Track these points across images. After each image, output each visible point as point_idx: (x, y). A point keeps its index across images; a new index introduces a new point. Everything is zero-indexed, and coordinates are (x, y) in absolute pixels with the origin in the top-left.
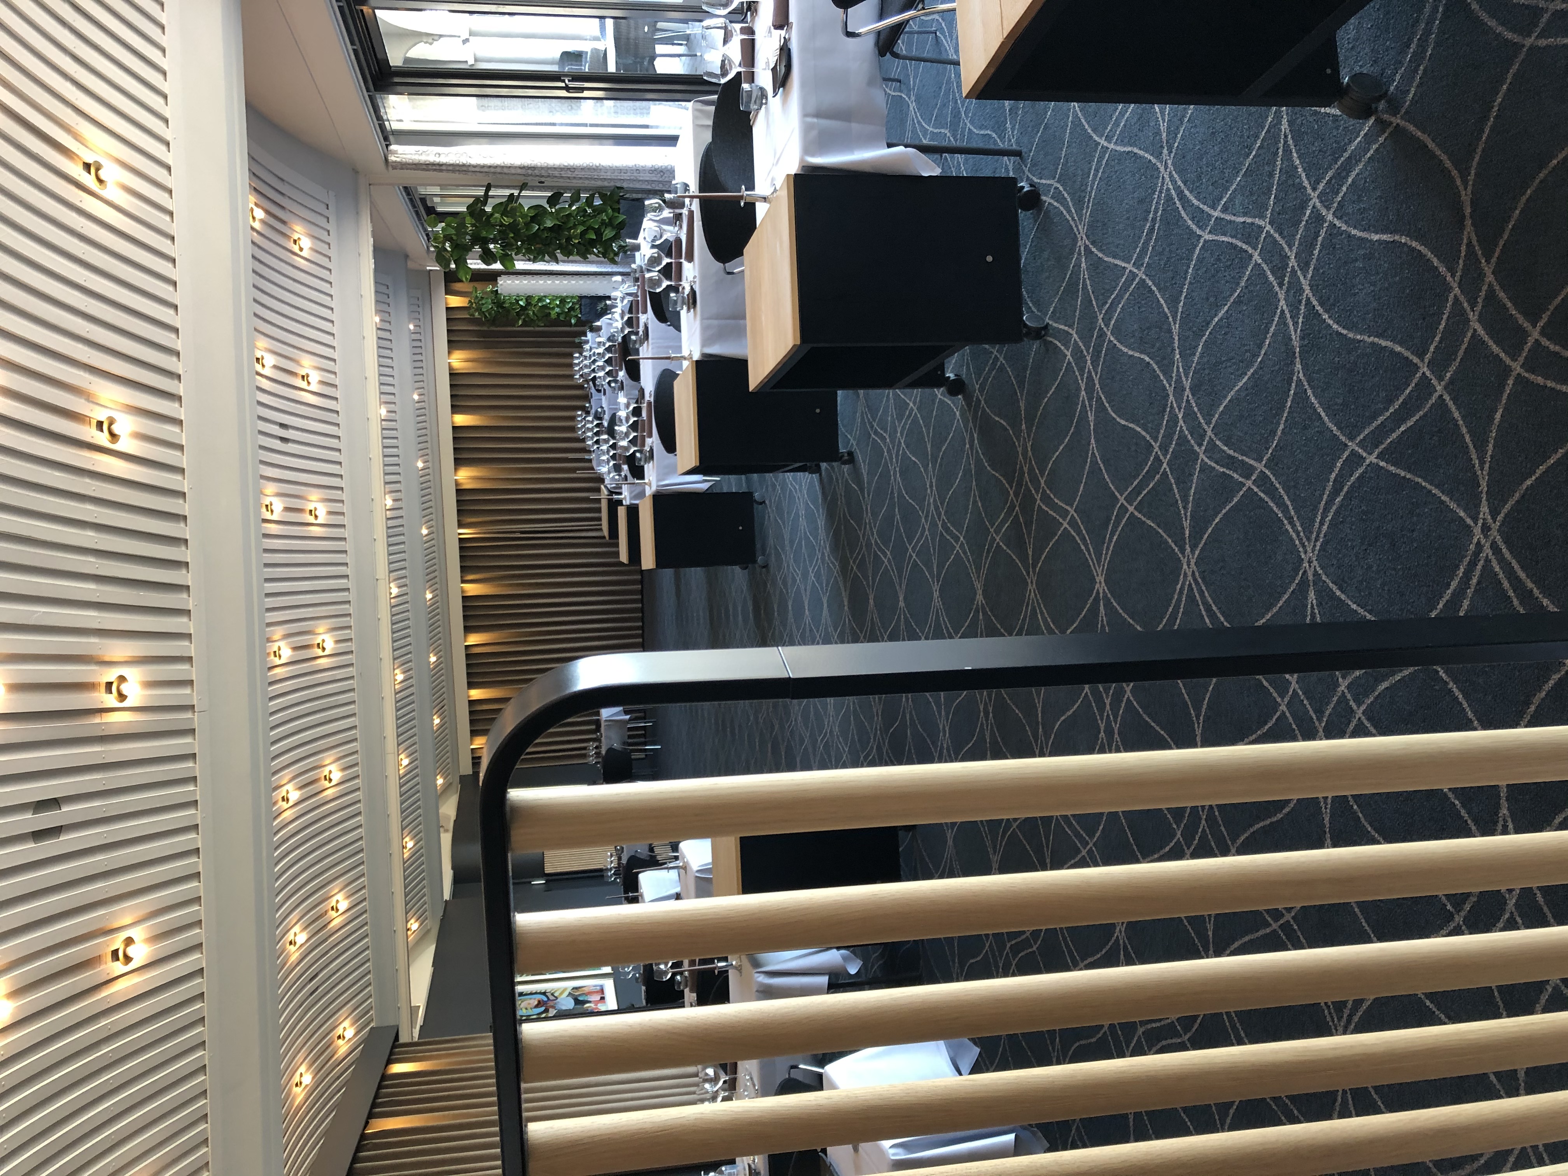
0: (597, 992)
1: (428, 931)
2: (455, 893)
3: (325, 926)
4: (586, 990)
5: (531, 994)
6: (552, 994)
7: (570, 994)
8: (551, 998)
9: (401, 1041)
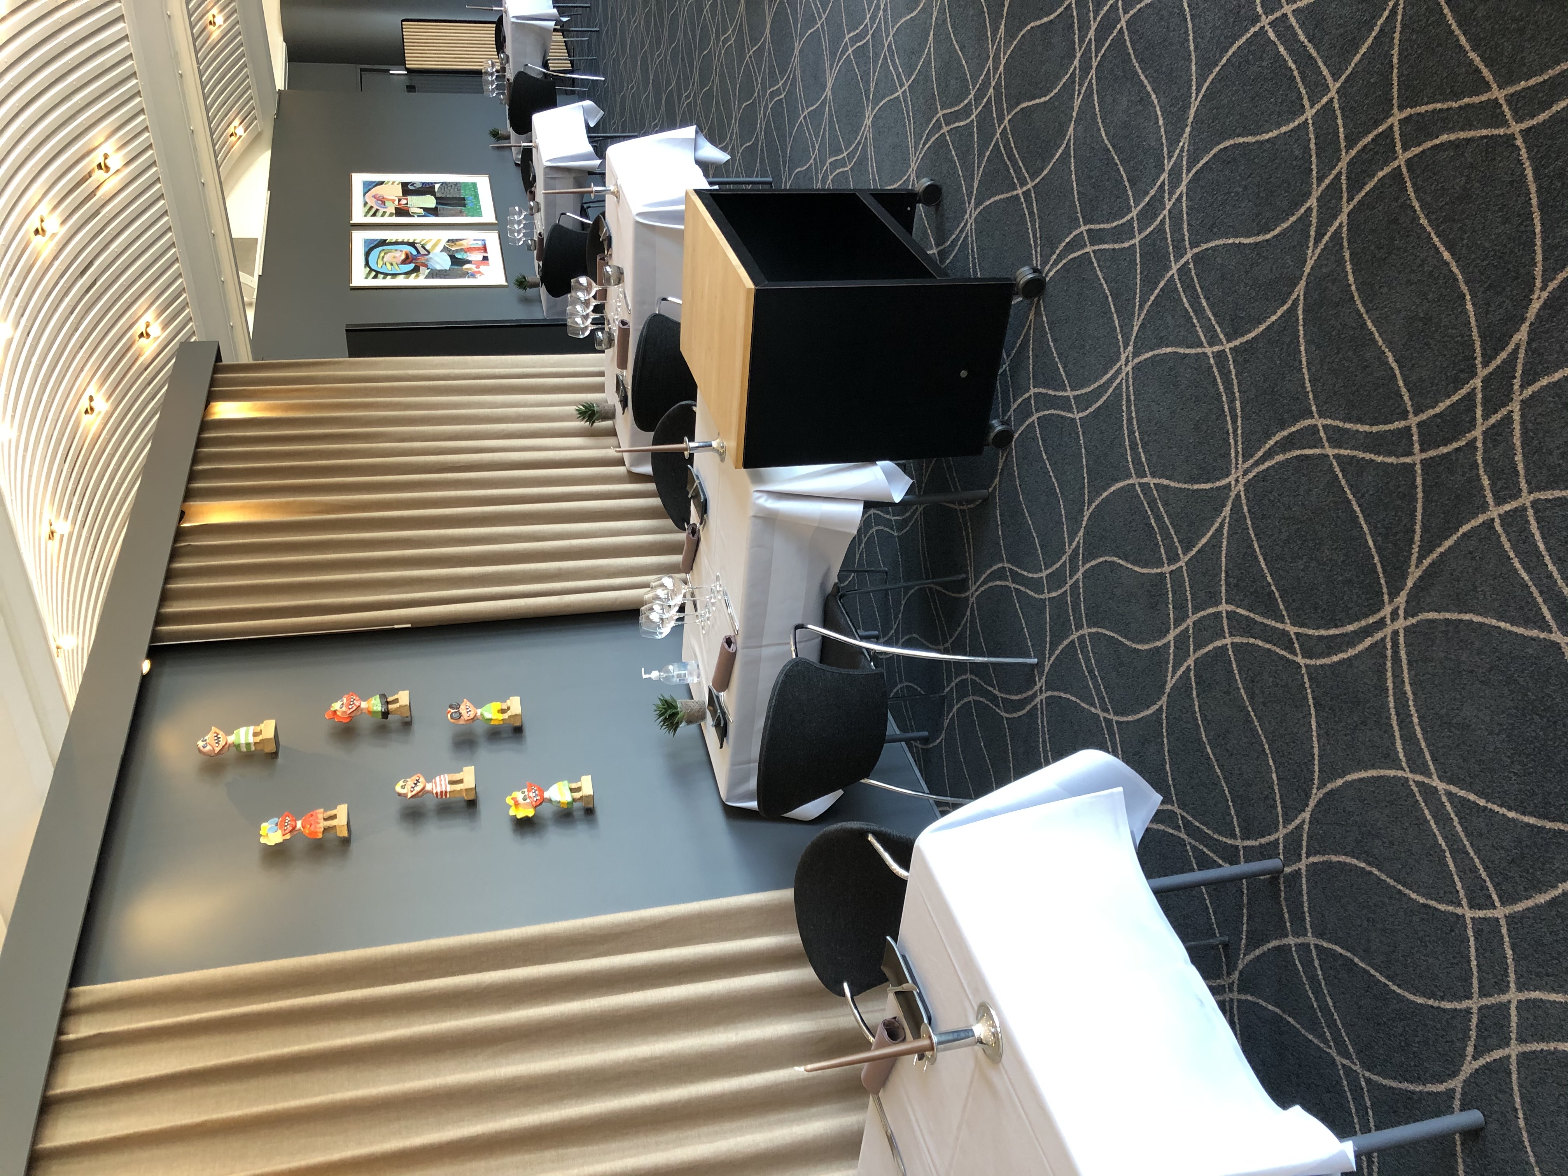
0: (478, 249)
1: (259, 135)
2: (292, 77)
3: (93, 194)
4: (465, 244)
5: (396, 243)
6: (423, 247)
7: (445, 249)
8: (422, 251)
9: (226, 361)
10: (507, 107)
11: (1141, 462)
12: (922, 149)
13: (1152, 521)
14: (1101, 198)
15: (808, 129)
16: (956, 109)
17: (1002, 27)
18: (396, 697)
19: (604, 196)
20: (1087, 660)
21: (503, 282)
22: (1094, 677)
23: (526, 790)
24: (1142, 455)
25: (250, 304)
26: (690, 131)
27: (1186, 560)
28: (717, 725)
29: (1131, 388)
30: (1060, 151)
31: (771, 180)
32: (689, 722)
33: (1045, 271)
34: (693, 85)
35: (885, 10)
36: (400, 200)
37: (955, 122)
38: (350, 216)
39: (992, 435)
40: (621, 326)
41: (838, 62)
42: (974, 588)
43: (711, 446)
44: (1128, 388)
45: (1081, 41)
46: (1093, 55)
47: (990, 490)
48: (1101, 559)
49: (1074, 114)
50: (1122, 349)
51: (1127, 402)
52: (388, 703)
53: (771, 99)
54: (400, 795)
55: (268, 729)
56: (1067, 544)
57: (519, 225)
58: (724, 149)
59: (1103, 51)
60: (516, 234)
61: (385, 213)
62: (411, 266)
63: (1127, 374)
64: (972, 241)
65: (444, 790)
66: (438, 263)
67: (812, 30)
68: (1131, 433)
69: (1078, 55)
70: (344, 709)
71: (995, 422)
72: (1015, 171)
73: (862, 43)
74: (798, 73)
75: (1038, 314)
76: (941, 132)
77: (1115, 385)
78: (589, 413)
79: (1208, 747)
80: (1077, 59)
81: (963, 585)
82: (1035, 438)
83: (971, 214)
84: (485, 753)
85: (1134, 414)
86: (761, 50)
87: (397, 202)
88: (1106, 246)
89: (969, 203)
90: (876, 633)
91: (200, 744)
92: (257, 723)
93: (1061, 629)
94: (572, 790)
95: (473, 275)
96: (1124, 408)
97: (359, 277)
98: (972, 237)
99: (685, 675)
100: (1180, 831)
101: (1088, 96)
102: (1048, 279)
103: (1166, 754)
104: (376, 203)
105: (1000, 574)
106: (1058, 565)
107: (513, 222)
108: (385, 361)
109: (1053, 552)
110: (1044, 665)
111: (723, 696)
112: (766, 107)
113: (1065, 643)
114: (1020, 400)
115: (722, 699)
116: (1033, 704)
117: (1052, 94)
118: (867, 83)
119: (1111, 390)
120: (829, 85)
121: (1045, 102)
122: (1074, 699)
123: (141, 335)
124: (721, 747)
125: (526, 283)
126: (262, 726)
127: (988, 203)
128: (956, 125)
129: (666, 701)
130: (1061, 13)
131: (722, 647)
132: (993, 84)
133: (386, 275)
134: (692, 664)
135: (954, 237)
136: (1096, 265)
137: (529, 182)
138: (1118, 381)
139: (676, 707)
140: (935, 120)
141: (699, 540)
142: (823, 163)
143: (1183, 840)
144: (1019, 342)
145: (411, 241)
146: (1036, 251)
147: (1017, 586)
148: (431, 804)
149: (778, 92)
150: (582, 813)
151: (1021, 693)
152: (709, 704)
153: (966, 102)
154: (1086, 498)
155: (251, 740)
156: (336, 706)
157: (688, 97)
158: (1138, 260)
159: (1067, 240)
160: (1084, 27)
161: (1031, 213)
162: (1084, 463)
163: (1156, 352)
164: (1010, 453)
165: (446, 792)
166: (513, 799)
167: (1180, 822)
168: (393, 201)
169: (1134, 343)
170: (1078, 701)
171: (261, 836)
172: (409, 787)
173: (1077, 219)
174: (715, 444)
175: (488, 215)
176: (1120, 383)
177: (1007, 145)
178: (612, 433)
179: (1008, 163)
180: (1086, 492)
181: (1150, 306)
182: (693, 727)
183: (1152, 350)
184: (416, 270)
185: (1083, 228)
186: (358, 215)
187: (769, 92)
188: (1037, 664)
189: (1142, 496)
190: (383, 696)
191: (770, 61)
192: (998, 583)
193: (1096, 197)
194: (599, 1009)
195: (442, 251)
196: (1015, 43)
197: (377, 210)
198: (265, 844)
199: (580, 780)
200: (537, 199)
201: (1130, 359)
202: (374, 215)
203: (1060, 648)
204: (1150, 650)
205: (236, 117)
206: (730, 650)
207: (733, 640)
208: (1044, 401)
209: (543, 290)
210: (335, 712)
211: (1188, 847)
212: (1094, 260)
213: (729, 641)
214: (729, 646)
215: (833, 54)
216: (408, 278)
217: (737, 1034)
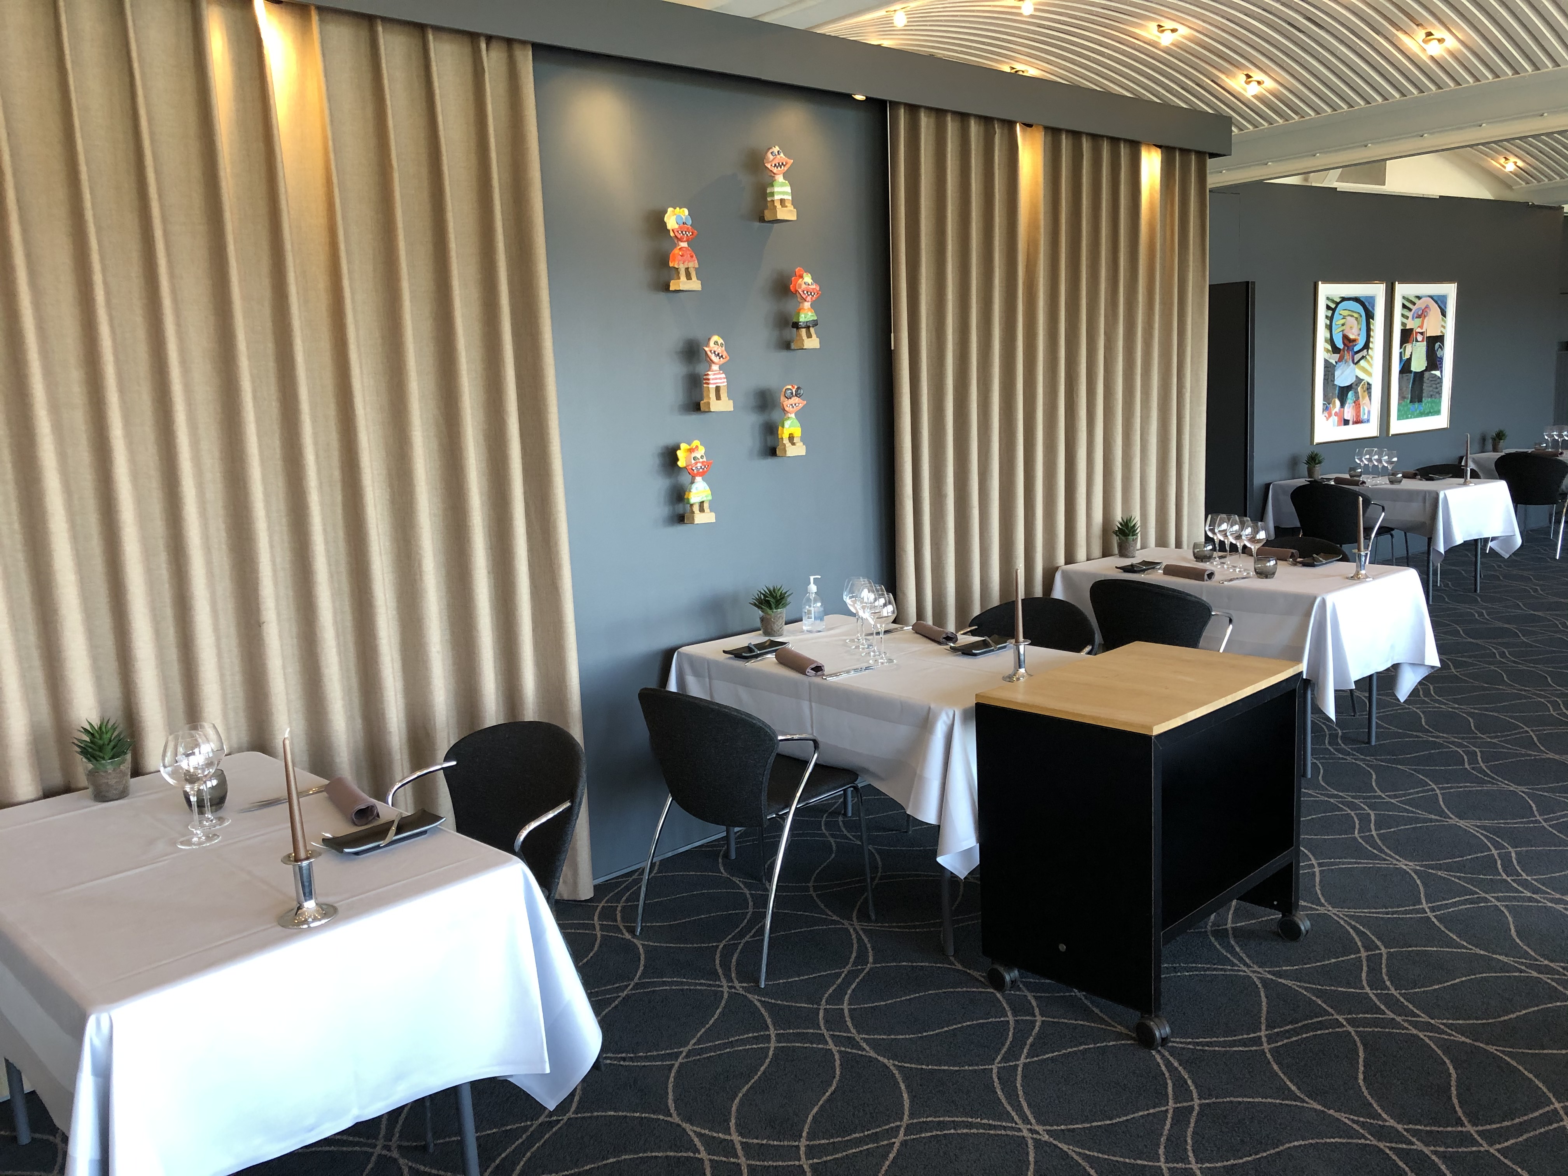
0: (1358, 415)
1: (1510, 187)
4: (1364, 402)
5: (1369, 330)
6: (1363, 357)
7: (1359, 380)
8: (1357, 357)
9: (1210, 162)
10: (1530, 451)
11: (921, 1132)
12: (1349, 924)
13: (857, 1135)
14: (1224, 1129)
15: (1418, 793)
16: (1384, 971)
17: (1463, 1039)
18: (814, 336)
19: (1355, 562)
20: (743, 1042)
21: (1318, 439)
22: (725, 1046)
23: (705, 459)
24: (929, 1134)
25: (1306, 180)
26: (1433, 659)
27: (805, 1166)
28: (749, 649)
29: (1003, 1132)
30: (1293, 1088)
31: (1373, 743)
32: (762, 619)
33: (1163, 1051)
34: (1514, 662)
35: (1530, 899)
36: (1422, 333)
37: (1368, 966)
38: (1402, 281)
39: (1001, 969)
40: (1207, 573)
41: (1486, 837)
42: (858, 927)
43: (1020, 667)
44: (1005, 1128)
45: (1415, 1133)
46: (1393, 1145)
47: (952, 959)
48: (838, 1072)
49: (1331, 1112)
50: (1049, 1128)
51: (990, 1125)
52: (808, 328)
53: (1467, 753)
54: (709, 339)
55: (787, 213)
56: (866, 1036)
57: (1377, 460)
58: (1414, 693)
59: (1394, 1157)
60: (1368, 456)
61: (1407, 318)
62: (1340, 345)
63: (1020, 1130)
64: (1225, 970)
65: (711, 381)
66: (1342, 373)
67: (1534, 809)
68: (956, 1125)
69: (1400, 1127)
70: (804, 286)
71: (1016, 973)
72: (1287, 1031)
73: (1500, 867)
74: (1487, 787)
75: (1119, 1036)
76: (1362, 949)
77: (1013, 1114)
78: (1126, 530)
79: (615, 1160)
80: (1396, 1125)
81: (864, 916)
82: (987, 1015)
83: (1255, 973)
84: (752, 421)
85: (974, 1131)
86: (1531, 745)
87: (1419, 330)
88: (1168, 1126)
89: (1269, 972)
90: (850, 814)
91: (776, 149)
92: (794, 203)
93: (782, 1017)
94: (702, 503)
95: (1326, 409)
96: (985, 1121)
97: (1327, 291)
98: (1232, 970)
99: (811, 618)
100: (546, 1117)
101: (1349, 1132)
102: (1154, 1052)
103: (624, 1114)
104: (1419, 309)
105: (862, 958)
106: (849, 1024)
107: (1380, 454)
108: (1204, 323)
109: (862, 1020)
110: (754, 994)
111: (771, 657)
112: (1460, 745)
113: (769, 1021)
114: (1034, 1003)
115: (769, 656)
116: (722, 977)
117: (1364, 1089)
118: (1448, 868)
119: (1009, 1108)
120: (1462, 823)
121: (1356, 1078)
122: (711, 1022)
123: (1248, 76)
124: (724, 652)
125: (1313, 464)
126: (790, 207)
127: (1262, 994)
128: (1365, 968)
129: (783, 598)
130: (1456, 1112)
131: (813, 662)
132: (1399, 1019)
133: (1331, 319)
134: (821, 625)
135: (1238, 949)
136: (1151, 1111)
137: (1428, 473)
138: (1016, 1118)
139: (777, 607)
140: (1379, 943)
141: (939, 643)
142: (1372, 807)
143: (537, 1119)
144: (1096, 1011)
145: (1371, 345)
146: (1190, 1043)
147: (843, 975)
148: (700, 368)
149: (1473, 759)
150: (681, 512)
151: (737, 964)
152: (772, 641)
153: (1388, 983)
154: (906, 1065)
155: (777, 197)
156: (808, 278)
157: (1502, 655)
158: (1139, 1162)
159: (1189, 1082)
160: (1429, 1138)
161: (1234, 1044)
162: (943, 1068)
163: (1032, 1167)
164: (983, 985)
165: (708, 384)
166: (697, 447)
167: (555, 1118)
168: (1421, 327)
169: (1051, 1143)
170: (707, 1026)
171: (675, 209)
172: (715, 349)
173: (1210, 1096)
174: (1022, 670)
175: (1398, 427)
176: (1013, 1120)
177: (1321, 1025)
178: (1106, 553)
179: (1300, 1024)
180: (913, 1066)
181: (1084, 1168)
182: (758, 624)
183: (1036, 1162)
184: (1335, 350)
185: (1196, 1102)
186: (1402, 290)
187: (1477, 750)
188: (758, 986)
189: (887, 1127)
190: (815, 323)
191: (1517, 755)
192: (854, 955)
193: (1227, 1123)
194: (471, 524)
195: (1357, 377)
196: (1439, 1052)
197: (1410, 310)
198: (666, 212)
199: (711, 511)
200: (1404, 481)
201: (1035, 1136)
202: (1404, 306)
203: (766, 1014)
204: (730, 1113)
205: (1528, 164)
206: (809, 670)
207: (819, 673)
208: (1023, 1030)
209: (1302, 482)
210: (801, 277)
211: (529, 1123)
212: (1157, 1109)
213: (818, 669)
214: (812, 669)
215: (1496, 831)
216: (1326, 341)
217: (438, 652)
